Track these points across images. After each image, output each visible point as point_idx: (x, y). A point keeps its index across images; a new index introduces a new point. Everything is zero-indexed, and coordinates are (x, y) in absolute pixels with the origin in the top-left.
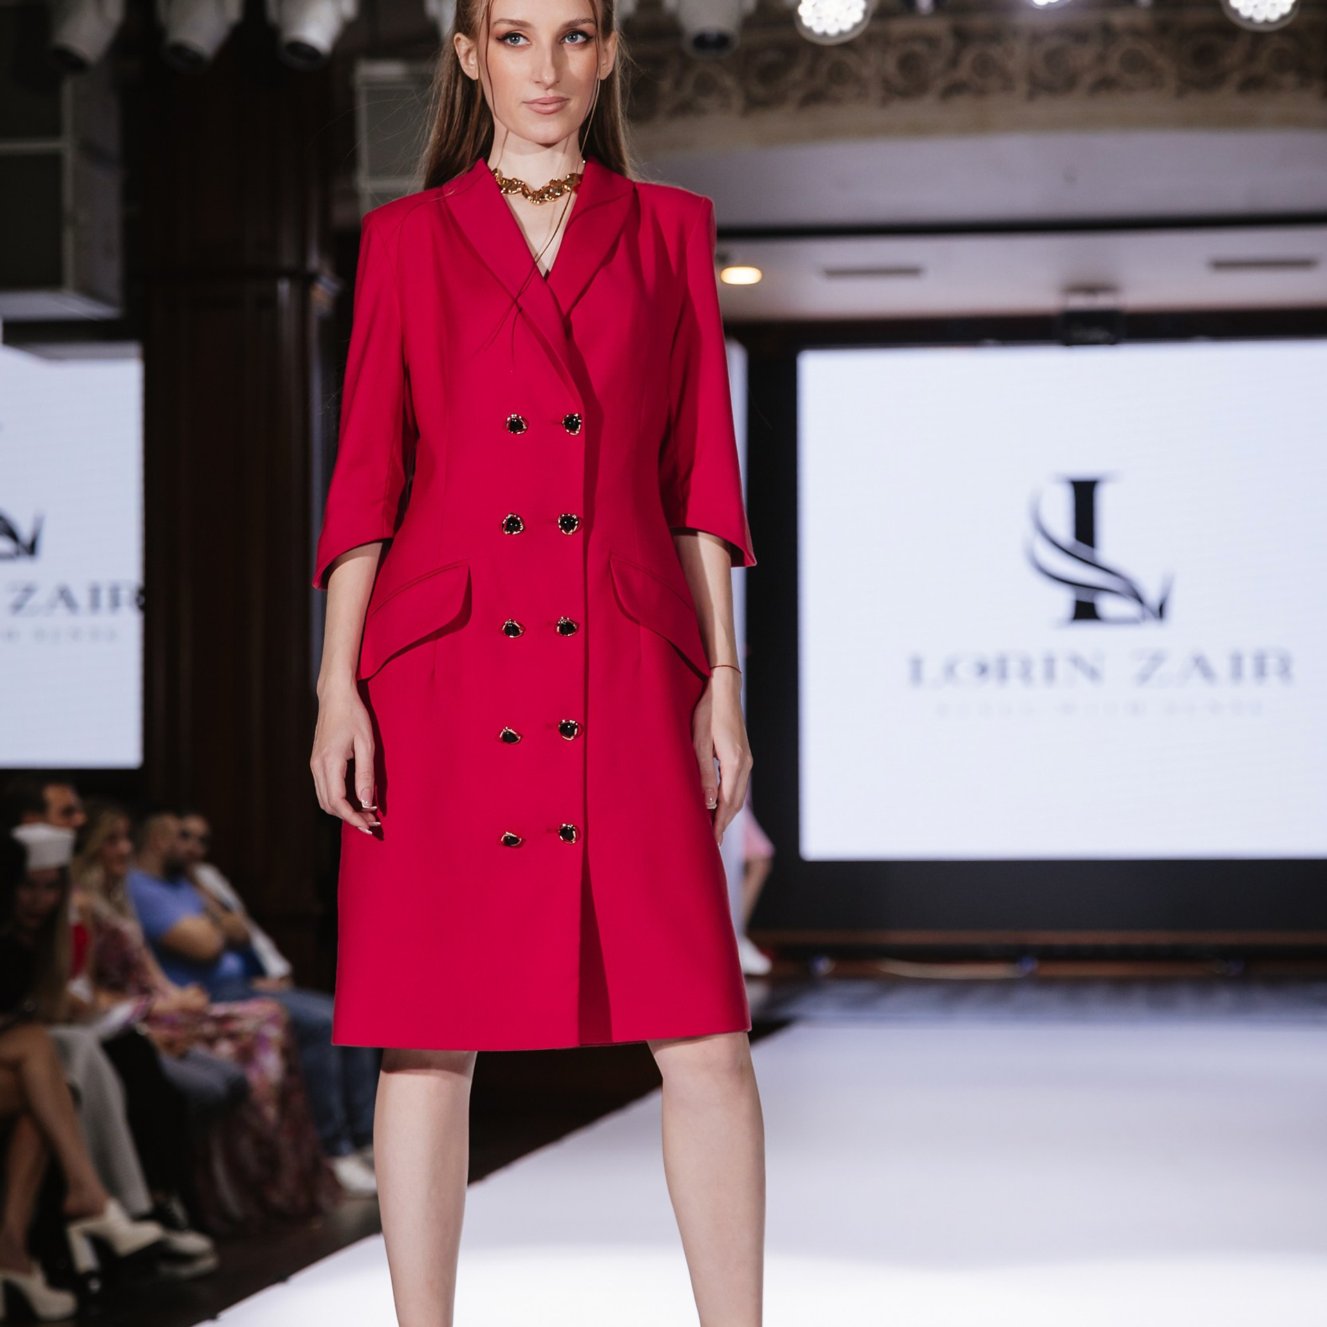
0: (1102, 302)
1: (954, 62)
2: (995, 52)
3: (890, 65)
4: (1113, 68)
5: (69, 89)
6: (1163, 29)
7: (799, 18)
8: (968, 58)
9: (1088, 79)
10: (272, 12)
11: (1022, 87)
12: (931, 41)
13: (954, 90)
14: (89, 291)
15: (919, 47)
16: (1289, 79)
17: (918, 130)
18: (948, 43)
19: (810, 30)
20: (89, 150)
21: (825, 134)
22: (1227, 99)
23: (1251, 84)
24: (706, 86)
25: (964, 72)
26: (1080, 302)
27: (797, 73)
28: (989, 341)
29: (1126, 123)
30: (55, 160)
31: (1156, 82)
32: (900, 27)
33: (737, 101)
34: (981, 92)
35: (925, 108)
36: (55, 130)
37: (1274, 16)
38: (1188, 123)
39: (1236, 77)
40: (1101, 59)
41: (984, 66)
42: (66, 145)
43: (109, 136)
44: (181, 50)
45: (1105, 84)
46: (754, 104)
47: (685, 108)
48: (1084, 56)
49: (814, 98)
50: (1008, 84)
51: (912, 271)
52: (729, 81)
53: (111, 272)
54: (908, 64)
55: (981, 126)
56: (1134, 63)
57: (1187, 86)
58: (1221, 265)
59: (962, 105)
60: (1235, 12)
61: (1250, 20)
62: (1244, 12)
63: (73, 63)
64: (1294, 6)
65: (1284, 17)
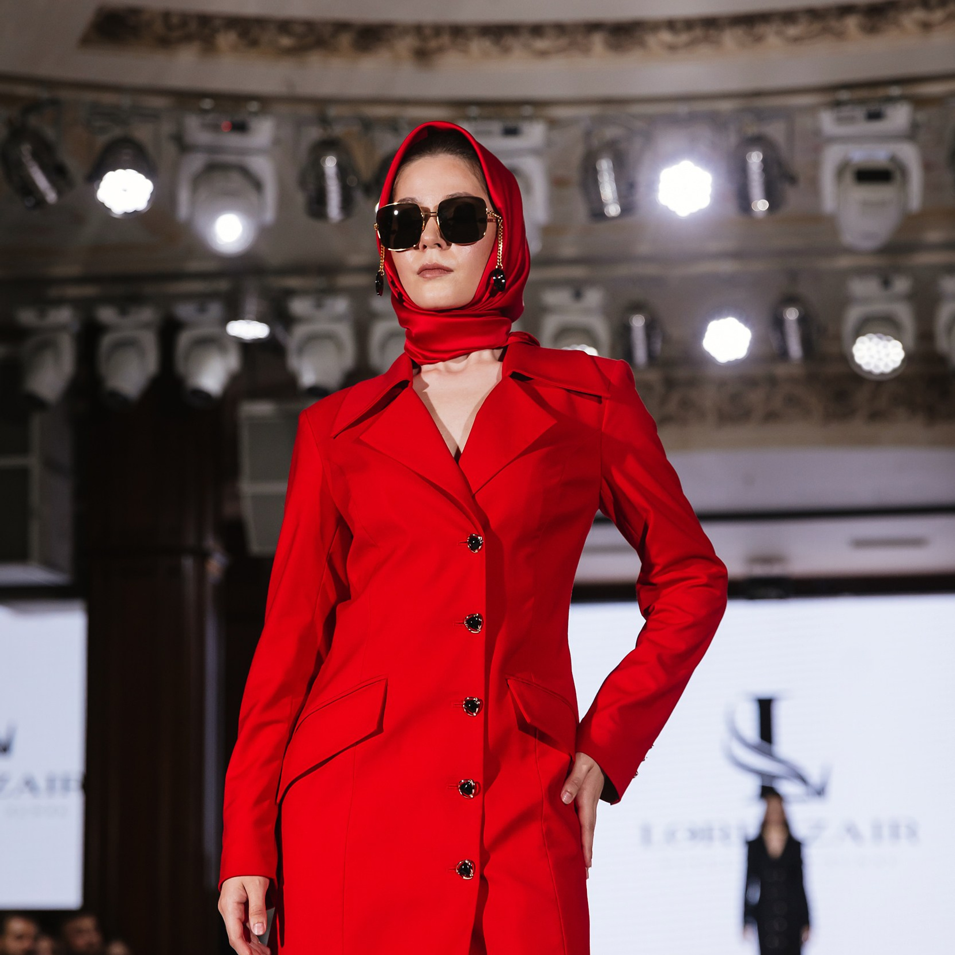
0: (776, 570)
1: (665, 400)
2: (693, 394)
4: (777, 405)
5: (36, 420)
6: (812, 378)
8: (674, 399)
9: (760, 412)
10: (181, 366)
11: (713, 418)
12: (648, 387)
13: (664, 420)
14: (48, 563)
16: (902, 412)
18: (659, 390)
20: (50, 465)
22: (858, 426)
23: (875, 416)
25: (671, 408)
26: (759, 571)
30: (25, 473)
31: (806, 413)
34: (683, 422)
36: (23, 449)
37: (889, 369)
38: (830, 443)
39: (865, 411)
40: (769, 398)
41: (686, 404)
42: (33, 460)
43: (64, 453)
44: (114, 394)
45: (771, 417)
48: (755, 397)
50: (702, 416)
53: (64, 551)
55: (684, 446)
56: (792, 401)
57: (831, 417)
58: (860, 543)
59: (670, 431)
60: (859, 367)
61: (870, 373)
62: (866, 367)
63: (37, 403)
64: (903, 361)
65: (895, 370)
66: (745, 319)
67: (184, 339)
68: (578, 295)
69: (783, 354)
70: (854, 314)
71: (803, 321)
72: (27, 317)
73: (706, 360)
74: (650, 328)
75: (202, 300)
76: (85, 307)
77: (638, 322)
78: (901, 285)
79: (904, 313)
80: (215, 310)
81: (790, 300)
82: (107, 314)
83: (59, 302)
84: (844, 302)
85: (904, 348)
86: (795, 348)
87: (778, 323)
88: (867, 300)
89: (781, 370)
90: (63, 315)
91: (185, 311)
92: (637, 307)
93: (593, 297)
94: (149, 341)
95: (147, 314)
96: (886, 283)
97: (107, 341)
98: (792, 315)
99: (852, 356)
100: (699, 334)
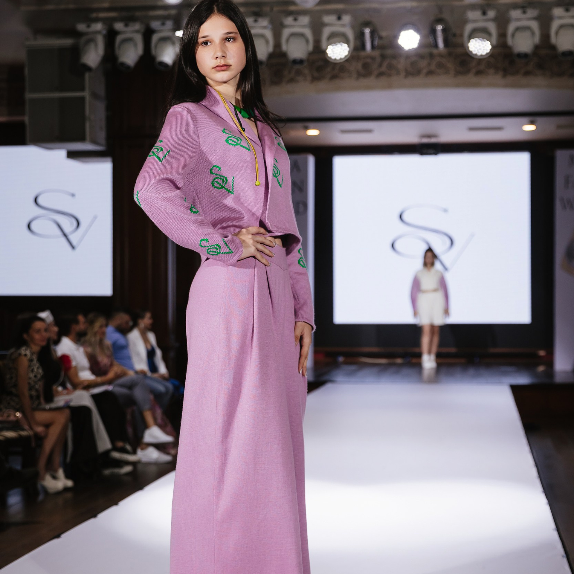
0: (433, 140)
1: (380, 65)
2: (394, 62)
3: (359, 66)
4: (433, 67)
5: (87, 75)
6: (450, 54)
7: (327, 54)
8: (385, 64)
9: (425, 71)
10: (153, 52)
11: (403, 74)
12: (373, 58)
13: (380, 74)
14: (94, 142)
15: (369, 60)
16: (492, 71)
17: (369, 88)
18: (378, 60)
19: (330, 58)
20: (94, 95)
21: (339, 89)
22: (471, 78)
23: (479, 73)
24: (299, 73)
25: (384, 69)
26: (425, 140)
27: (329, 69)
28: (396, 153)
29: (437, 86)
30: (83, 99)
31: (447, 72)
32: (362, 54)
33: (309, 78)
34: (389, 75)
35: (371, 81)
36: (83, 89)
37: (484, 53)
38: (457, 86)
39: (474, 71)
40: (429, 64)
41: (390, 67)
42: (86, 94)
43: (101, 91)
44: (123, 64)
45: (430, 73)
46: (315, 79)
47: (291, 80)
48: (423, 64)
49: (334, 77)
50: (398, 73)
51: (369, 131)
52: (306, 71)
53: (102, 135)
54: (365, 66)
55: (390, 87)
56: (440, 66)
57: (458, 73)
58: (472, 129)
59: (383, 79)
60: (471, 52)
61: (476, 55)
62: (474, 52)
63: (88, 68)
64: (491, 50)
65: (487, 54)
66: (417, 30)
67: (155, 38)
68: (339, 18)
69: (436, 46)
70: (469, 28)
71: (444, 31)
72: (81, 27)
73: (399, 48)
74: (372, 33)
75: (163, 19)
76: (109, 22)
77: (367, 31)
78: (491, 14)
79: (492, 27)
80: (169, 24)
81: (439, 21)
82: (119, 26)
83: (96, 20)
84: (465, 22)
85: (491, 44)
86: (441, 44)
87: (433, 32)
88: (475, 21)
89: (435, 51)
90: (98, 26)
91: (155, 25)
92: (367, 24)
93: (347, 19)
94: (139, 39)
95: (137, 26)
96: (484, 13)
97: (119, 38)
98: (439, 28)
99: (468, 47)
100: (396, 37)
